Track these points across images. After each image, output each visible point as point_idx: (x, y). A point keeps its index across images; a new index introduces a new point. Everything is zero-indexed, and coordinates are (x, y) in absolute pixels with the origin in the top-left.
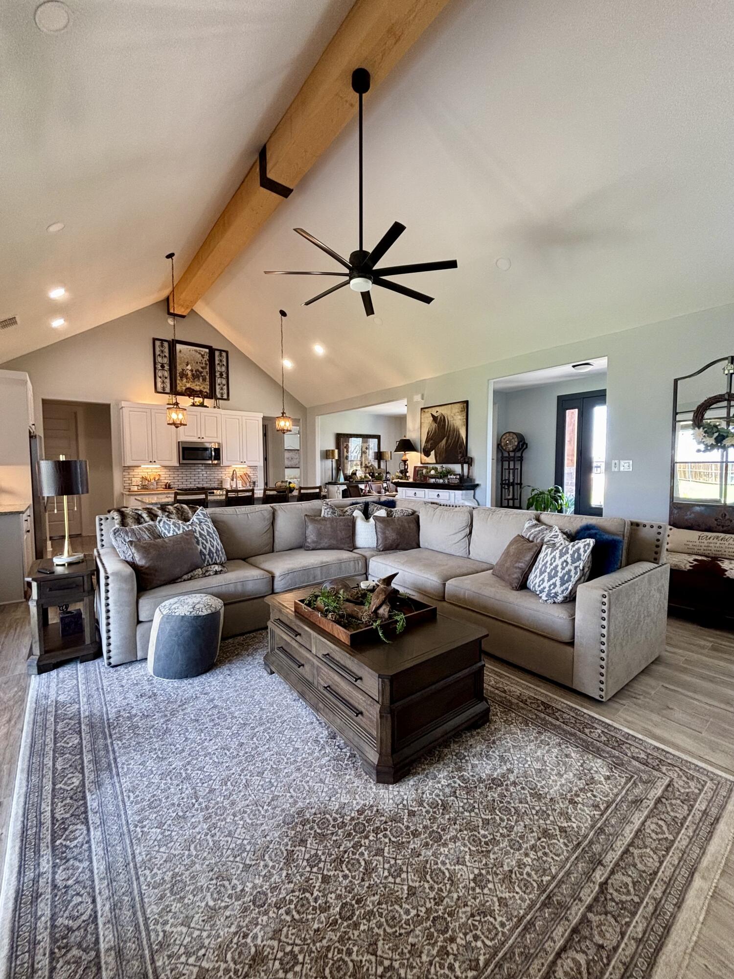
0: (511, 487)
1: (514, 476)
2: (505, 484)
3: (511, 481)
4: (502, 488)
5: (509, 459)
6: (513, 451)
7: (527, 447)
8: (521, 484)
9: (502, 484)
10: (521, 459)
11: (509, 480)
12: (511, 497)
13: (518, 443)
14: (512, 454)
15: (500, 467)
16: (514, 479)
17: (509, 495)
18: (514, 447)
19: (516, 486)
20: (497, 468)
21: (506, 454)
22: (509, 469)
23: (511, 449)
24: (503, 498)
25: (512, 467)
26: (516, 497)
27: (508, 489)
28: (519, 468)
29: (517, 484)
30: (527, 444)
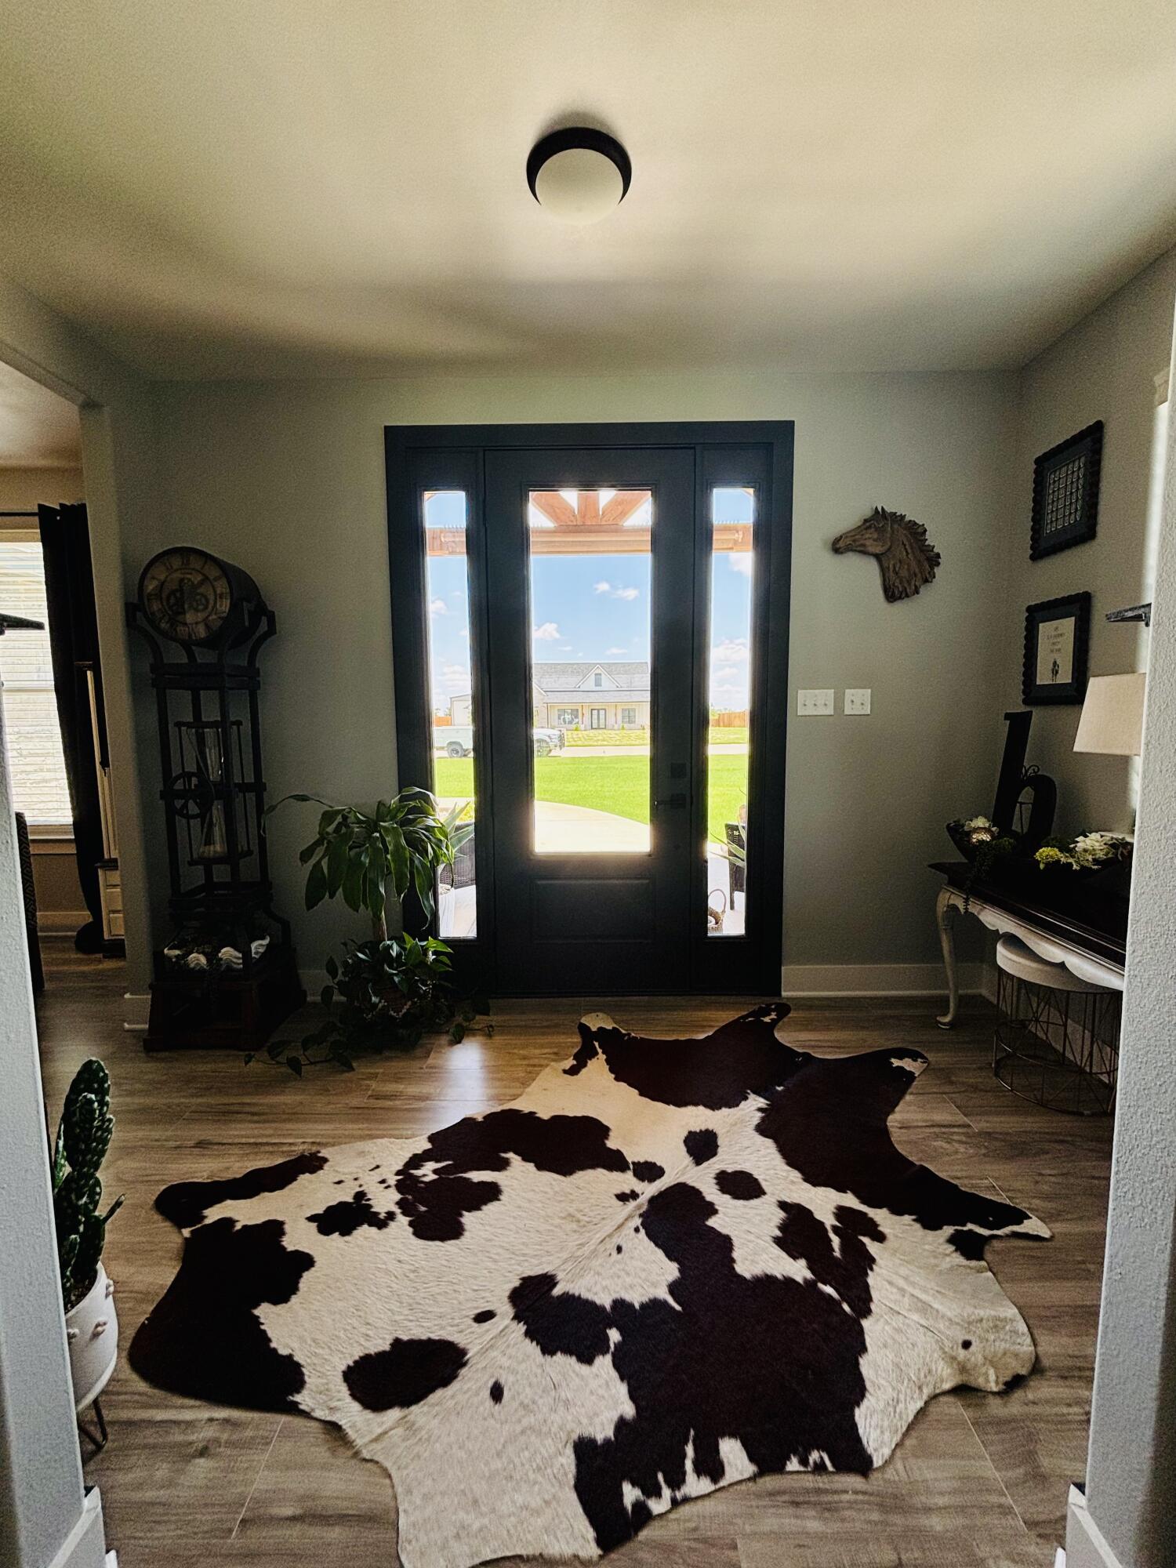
0: (217, 811)
1: (226, 752)
2: (184, 794)
3: (215, 774)
4: (171, 813)
5: (196, 679)
6: (210, 643)
7: (272, 630)
8: (258, 787)
9: (168, 794)
10: (251, 682)
11: (202, 771)
12: (218, 847)
13: (234, 606)
14: (204, 657)
15: (152, 719)
16: (227, 767)
17: (209, 841)
18: (216, 625)
19: (239, 800)
20: (137, 725)
21: (176, 656)
22: (198, 723)
23: (202, 632)
24: (183, 855)
25: (211, 713)
26: (243, 844)
27: (204, 815)
28: (246, 719)
29: (244, 788)
30: (271, 618)
